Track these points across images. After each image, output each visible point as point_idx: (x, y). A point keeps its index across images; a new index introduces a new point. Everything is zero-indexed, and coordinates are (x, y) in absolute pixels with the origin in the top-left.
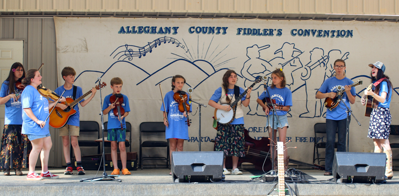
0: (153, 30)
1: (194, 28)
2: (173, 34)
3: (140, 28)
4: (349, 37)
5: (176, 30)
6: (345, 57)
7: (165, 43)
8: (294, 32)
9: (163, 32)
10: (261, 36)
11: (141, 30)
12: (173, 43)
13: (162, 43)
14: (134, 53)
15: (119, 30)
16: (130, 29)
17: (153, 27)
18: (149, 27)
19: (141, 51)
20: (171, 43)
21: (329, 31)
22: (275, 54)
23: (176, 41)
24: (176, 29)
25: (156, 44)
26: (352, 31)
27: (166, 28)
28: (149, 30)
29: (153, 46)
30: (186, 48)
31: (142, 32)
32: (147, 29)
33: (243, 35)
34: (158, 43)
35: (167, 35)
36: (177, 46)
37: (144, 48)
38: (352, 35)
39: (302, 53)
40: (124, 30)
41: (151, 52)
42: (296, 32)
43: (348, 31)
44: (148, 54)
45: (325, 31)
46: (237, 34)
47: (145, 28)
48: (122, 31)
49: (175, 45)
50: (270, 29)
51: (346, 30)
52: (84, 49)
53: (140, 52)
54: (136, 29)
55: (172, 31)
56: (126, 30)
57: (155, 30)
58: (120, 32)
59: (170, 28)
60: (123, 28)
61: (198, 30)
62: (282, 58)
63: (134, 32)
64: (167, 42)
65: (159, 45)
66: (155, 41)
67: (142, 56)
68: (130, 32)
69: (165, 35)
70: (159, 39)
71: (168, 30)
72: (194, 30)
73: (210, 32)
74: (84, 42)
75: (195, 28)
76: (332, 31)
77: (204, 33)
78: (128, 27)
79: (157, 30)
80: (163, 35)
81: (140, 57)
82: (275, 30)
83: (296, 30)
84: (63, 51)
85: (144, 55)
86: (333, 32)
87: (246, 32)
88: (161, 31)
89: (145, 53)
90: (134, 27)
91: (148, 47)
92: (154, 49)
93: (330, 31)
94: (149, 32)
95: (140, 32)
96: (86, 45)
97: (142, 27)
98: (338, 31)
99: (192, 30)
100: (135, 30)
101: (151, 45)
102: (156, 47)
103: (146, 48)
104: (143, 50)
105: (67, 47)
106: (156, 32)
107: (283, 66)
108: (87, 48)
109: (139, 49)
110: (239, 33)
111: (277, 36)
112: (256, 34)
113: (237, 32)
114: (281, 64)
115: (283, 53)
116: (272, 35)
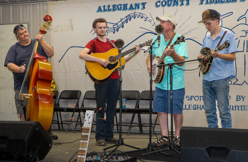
0: (124, 7)
1: (159, 2)
2: (142, 9)
3: (114, 6)
5: (144, 6)
7: (135, 18)
9: (133, 8)
10: (224, 3)
11: (115, 8)
12: (142, 18)
13: (132, 19)
14: (109, 29)
15: (97, 9)
16: (106, 8)
17: (124, 5)
18: (121, 5)
19: (115, 26)
20: (140, 17)
22: (238, 21)
23: (144, 15)
24: (144, 4)
25: (127, 20)
27: (136, 4)
28: (121, 7)
29: (124, 22)
30: (152, 21)
31: (116, 10)
32: (119, 7)
33: (205, 4)
34: (129, 18)
35: (137, 11)
36: (145, 21)
37: (117, 24)
40: (101, 9)
41: (123, 27)
44: (121, 29)
46: (199, 5)
47: (118, 5)
48: (100, 10)
49: (143, 19)
52: (70, 28)
53: (114, 28)
54: (111, 7)
55: (141, 7)
56: (102, 9)
57: (126, 7)
58: (98, 11)
59: (139, 4)
60: (100, 7)
61: (164, 3)
62: (246, 24)
63: (109, 10)
64: (136, 17)
65: (130, 20)
66: (126, 17)
67: (116, 31)
68: (106, 10)
69: (135, 11)
70: (129, 15)
71: (137, 6)
72: (160, 4)
73: (174, 5)
74: (70, 22)
75: (161, 2)
77: (169, 5)
78: (104, 6)
79: (128, 7)
80: (133, 11)
81: (114, 33)
84: (54, 31)
85: (118, 31)
87: (209, 2)
88: (131, 8)
89: (118, 28)
90: (109, 6)
91: (121, 23)
92: (125, 25)
94: (121, 9)
95: (114, 10)
96: (72, 24)
97: (116, 5)
99: (158, 4)
100: (110, 9)
101: (123, 21)
102: (127, 23)
103: (119, 24)
104: (117, 26)
105: (57, 27)
106: (127, 9)
108: (72, 27)
109: (113, 26)
110: (202, 3)
111: (240, 2)
112: (218, 2)
113: (199, 3)
114: (244, 31)
115: (247, 19)
116: (235, 1)
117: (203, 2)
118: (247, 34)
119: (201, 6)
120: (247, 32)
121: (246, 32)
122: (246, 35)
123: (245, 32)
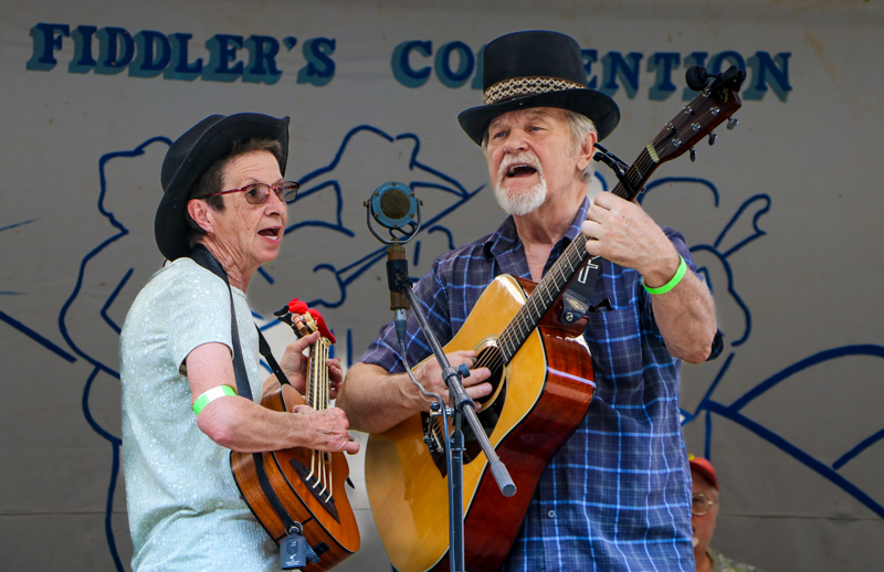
4: (770, 95)
6: (743, 228)
8: (417, 61)
10: (199, 80)
21: (637, 57)
26: (785, 57)
33: (73, 68)
38: (784, 86)
39: (466, 197)
42: (430, 62)
43: (763, 57)
45: (615, 58)
46: (31, 66)
50: (258, 40)
51: (747, 53)
62: (339, 228)
76: (658, 57)
82: (292, 42)
83: (426, 47)
86: (666, 61)
87: (96, 54)
93: (648, 54)
98: (700, 56)
107: (343, 285)
110: (45, 60)
111: (301, 80)
112: (161, 66)
113: (28, 53)
114: (331, 268)
115: (343, 195)
116: (269, 75)
117: (56, 54)
118: (349, 288)
119: (40, 76)
120: (350, 280)
121: (344, 277)
122: (344, 296)
123: (332, 276)
